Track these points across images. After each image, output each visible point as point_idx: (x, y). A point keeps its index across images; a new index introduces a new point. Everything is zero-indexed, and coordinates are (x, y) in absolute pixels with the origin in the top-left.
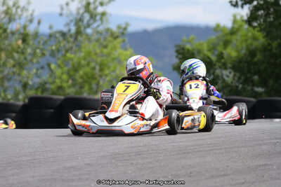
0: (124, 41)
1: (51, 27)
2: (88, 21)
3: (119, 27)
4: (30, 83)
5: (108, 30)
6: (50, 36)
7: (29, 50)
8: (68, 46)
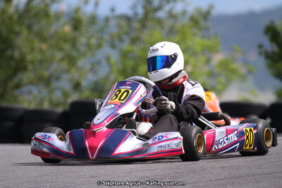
0: (207, 29)
1: (113, 10)
2: (161, 2)
4: (84, 83)
6: (107, 20)
7: (83, 40)
8: (134, 34)
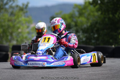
3: (23, 5)
5: (17, 6)
